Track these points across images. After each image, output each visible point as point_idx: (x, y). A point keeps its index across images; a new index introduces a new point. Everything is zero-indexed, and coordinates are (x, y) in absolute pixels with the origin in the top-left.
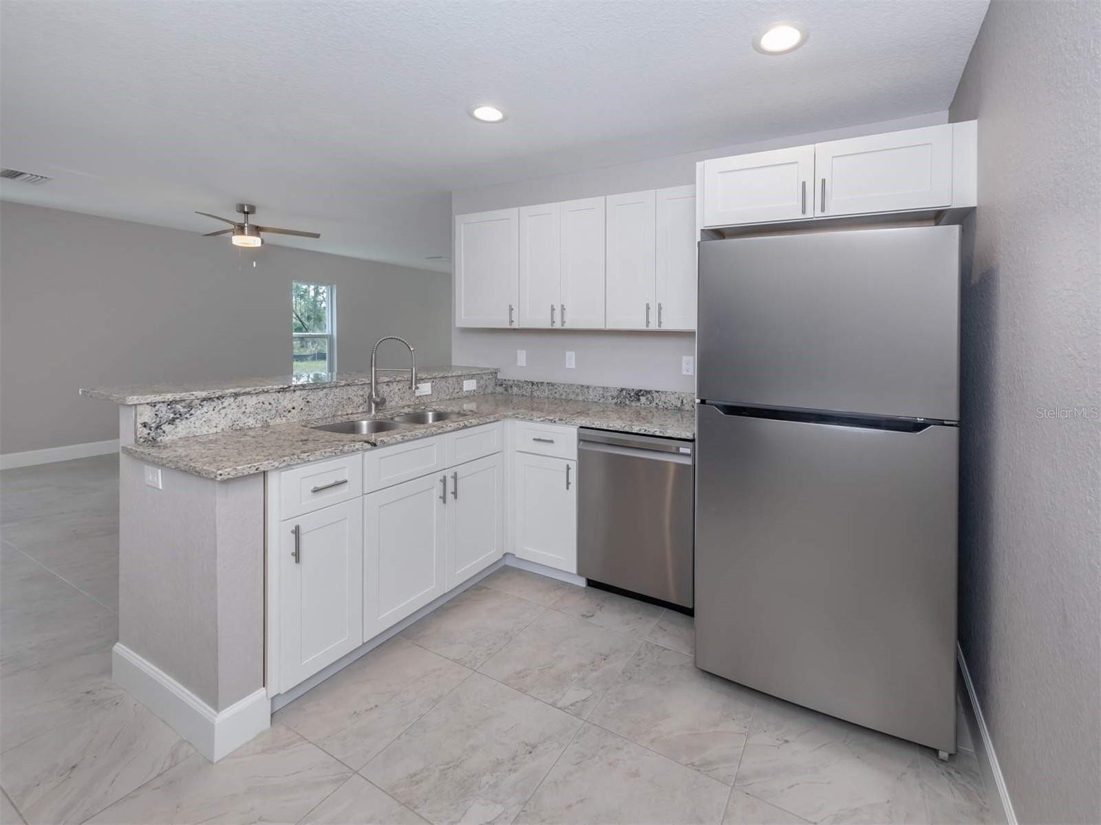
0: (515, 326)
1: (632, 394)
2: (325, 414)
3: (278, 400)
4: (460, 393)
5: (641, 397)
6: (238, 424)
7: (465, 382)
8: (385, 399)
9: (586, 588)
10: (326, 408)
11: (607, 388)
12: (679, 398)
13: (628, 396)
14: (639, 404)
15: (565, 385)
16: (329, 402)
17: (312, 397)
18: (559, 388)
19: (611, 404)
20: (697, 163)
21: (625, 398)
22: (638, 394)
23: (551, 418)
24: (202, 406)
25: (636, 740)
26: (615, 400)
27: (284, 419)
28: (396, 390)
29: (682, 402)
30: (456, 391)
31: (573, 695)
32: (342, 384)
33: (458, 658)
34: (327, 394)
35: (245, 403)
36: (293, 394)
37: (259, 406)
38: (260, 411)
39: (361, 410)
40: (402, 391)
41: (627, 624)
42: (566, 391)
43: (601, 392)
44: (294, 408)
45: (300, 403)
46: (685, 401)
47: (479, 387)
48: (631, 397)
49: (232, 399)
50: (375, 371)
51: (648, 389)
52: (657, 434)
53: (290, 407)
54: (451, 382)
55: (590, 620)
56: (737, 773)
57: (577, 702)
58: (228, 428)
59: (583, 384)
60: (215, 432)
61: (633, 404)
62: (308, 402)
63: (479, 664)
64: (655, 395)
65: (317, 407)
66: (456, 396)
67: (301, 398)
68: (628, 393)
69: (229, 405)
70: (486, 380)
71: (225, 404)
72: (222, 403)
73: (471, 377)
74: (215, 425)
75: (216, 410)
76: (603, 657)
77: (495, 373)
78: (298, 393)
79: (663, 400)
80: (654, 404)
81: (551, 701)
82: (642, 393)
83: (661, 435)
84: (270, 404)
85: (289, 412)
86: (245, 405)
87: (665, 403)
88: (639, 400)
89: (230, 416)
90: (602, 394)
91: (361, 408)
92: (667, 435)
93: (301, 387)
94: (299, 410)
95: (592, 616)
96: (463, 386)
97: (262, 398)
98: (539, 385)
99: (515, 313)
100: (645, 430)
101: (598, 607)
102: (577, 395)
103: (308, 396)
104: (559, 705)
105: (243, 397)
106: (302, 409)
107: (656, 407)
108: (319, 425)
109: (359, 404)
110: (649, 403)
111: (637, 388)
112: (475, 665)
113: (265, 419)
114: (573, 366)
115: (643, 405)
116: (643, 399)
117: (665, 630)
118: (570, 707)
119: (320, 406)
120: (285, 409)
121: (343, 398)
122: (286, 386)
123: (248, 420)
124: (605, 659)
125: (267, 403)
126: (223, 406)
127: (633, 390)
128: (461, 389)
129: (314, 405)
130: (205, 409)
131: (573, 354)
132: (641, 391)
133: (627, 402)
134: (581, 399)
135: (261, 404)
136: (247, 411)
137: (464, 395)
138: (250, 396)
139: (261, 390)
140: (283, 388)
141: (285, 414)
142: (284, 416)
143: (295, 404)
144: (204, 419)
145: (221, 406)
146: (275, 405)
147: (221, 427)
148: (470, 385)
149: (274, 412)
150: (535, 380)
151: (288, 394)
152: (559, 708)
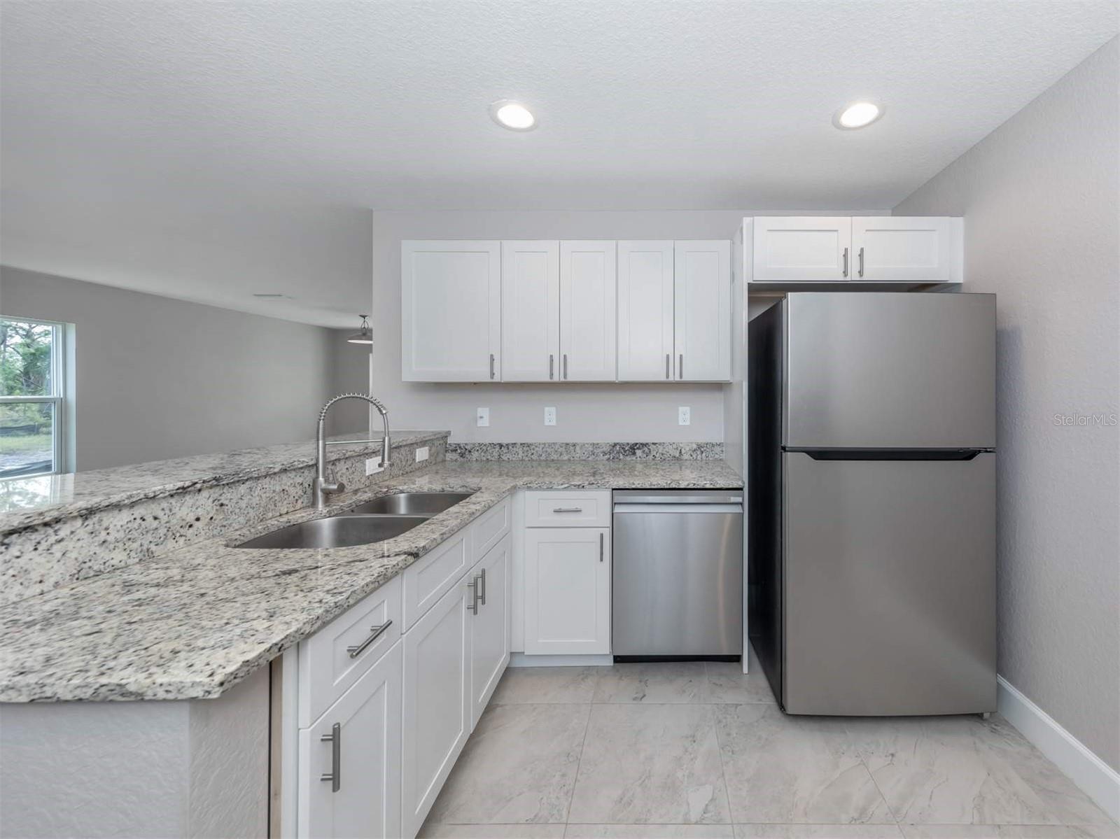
0: (497, 379)
1: (626, 449)
2: (249, 520)
3: (171, 510)
4: (412, 466)
5: (637, 451)
6: (90, 567)
7: (417, 450)
8: (343, 484)
9: (614, 666)
10: (251, 510)
11: (598, 444)
12: (677, 448)
13: (622, 451)
14: (634, 458)
15: (545, 444)
16: (255, 500)
17: (228, 496)
18: (537, 449)
19: (603, 460)
20: (744, 218)
21: (618, 453)
22: (633, 448)
23: (578, 483)
24: (7, 546)
25: (791, 820)
26: (607, 456)
27: (182, 540)
28: (344, 471)
29: (680, 452)
30: (409, 463)
31: (697, 800)
32: (276, 470)
33: (532, 817)
34: (251, 489)
35: (105, 524)
36: (195, 498)
37: (136, 525)
38: (135, 534)
39: (299, 505)
40: (351, 471)
41: (684, 691)
42: (547, 451)
43: (591, 449)
44: (198, 519)
45: (209, 508)
46: (683, 451)
47: (431, 455)
48: (625, 452)
49: (79, 522)
50: (325, 446)
51: (644, 442)
52: (708, 486)
53: (191, 518)
54: (404, 453)
55: (644, 701)
56: (889, 808)
57: (707, 805)
58: (68, 578)
59: (568, 442)
60: (38, 591)
61: (628, 458)
62: (222, 505)
63: (564, 813)
64: (652, 447)
65: (237, 511)
66: (408, 469)
67: (211, 500)
68: (622, 446)
69: (72, 533)
70: (437, 446)
71: (62, 534)
72: (56, 531)
73: (423, 443)
74: (39, 579)
75: (41, 548)
76: (691, 739)
77: (446, 436)
78: (205, 494)
79: (660, 451)
80: (651, 457)
81: (680, 820)
82: (638, 446)
83: (712, 487)
84: (156, 518)
85: (191, 526)
86: (107, 529)
87: (662, 454)
88: (634, 454)
89: (73, 555)
90: (592, 451)
91: (300, 502)
92: (718, 486)
93: (214, 482)
94: (207, 520)
95: (644, 696)
96: (415, 456)
97: (139, 511)
98: (510, 447)
99: (497, 364)
100: (694, 484)
101: (643, 683)
102: (561, 454)
103: (221, 495)
104: (693, 820)
105: (103, 514)
106: (212, 518)
107: (653, 459)
108: (246, 540)
109: (296, 498)
110: (645, 456)
111: (632, 441)
112: (561, 816)
113: (145, 548)
114: (554, 423)
115: (639, 459)
116: (639, 453)
117: (721, 685)
118: (706, 815)
119: (240, 509)
120: (184, 523)
121: (274, 491)
122: (188, 484)
123: (112, 555)
124: (694, 741)
125: (149, 519)
126: (58, 537)
127: (628, 444)
128: (414, 460)
129: (231, 510)
130: (14, 551)
131: (553, 410)
132: (637, 444)
133: (621, 457)
134: (566, 458)
135: (139, 521)
136: (111, 538)
137: (417, 467)
138: (116, 512)
139: (142, 496)
140: (183, 488)
141: (182, 531)
142: (181, 536)
143: (200, 512)
144: (11, 572)
145: (53, 539)
146: (164, 519)
147: (53, 580)
148: (422, 454)
149: (162, 531)
150: (504, 442)
151: (188, 497)
152: (696, 823)
